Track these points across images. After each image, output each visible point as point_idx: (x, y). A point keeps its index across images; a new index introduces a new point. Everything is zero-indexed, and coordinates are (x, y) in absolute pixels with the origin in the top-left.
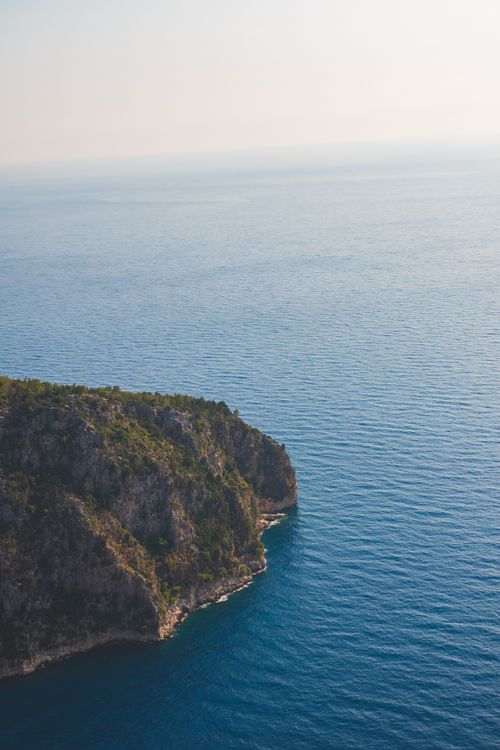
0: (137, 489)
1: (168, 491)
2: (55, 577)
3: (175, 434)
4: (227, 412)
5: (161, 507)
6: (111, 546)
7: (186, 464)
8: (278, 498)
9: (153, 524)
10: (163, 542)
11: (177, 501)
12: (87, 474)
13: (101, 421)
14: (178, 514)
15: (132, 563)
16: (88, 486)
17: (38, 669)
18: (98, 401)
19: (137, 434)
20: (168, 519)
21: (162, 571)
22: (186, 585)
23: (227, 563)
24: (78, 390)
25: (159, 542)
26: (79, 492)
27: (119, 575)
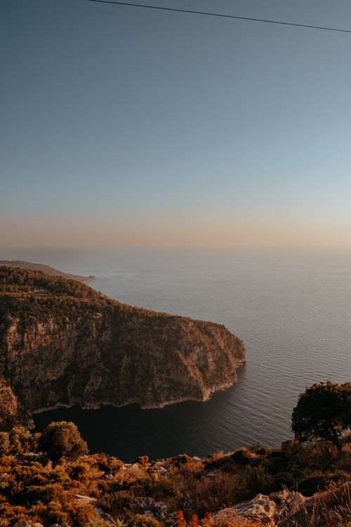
0: (198, 351)
1: (207, 352)
2: (171, 377)
3: (209, 334)
4: (225, 329)
5: (205, 357)
6: (190, 369)
7: (213, 343)
8: (240, 358)
9: (202, 363)
10: (205, 369)
11: (210, 356)
12: (183, 344)
13: (187, 327)
14: (210, 360)
15: (195, 374)
16: (182, 348)
17: (164, 407)
18: (186, 321)
19: (197, 333)
20: (207, 362)
21: (204, 378)
22: (212, 384)
23: (225, 379)
24: (180, 317)
25: (203, 369)
26: (180, 349)
27: (191, 379)
